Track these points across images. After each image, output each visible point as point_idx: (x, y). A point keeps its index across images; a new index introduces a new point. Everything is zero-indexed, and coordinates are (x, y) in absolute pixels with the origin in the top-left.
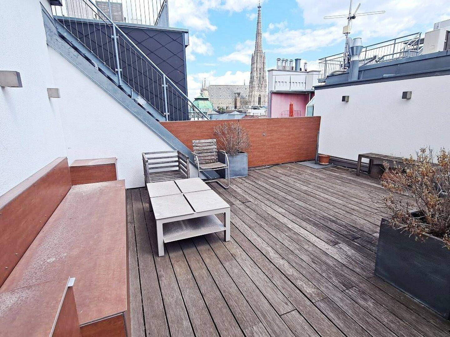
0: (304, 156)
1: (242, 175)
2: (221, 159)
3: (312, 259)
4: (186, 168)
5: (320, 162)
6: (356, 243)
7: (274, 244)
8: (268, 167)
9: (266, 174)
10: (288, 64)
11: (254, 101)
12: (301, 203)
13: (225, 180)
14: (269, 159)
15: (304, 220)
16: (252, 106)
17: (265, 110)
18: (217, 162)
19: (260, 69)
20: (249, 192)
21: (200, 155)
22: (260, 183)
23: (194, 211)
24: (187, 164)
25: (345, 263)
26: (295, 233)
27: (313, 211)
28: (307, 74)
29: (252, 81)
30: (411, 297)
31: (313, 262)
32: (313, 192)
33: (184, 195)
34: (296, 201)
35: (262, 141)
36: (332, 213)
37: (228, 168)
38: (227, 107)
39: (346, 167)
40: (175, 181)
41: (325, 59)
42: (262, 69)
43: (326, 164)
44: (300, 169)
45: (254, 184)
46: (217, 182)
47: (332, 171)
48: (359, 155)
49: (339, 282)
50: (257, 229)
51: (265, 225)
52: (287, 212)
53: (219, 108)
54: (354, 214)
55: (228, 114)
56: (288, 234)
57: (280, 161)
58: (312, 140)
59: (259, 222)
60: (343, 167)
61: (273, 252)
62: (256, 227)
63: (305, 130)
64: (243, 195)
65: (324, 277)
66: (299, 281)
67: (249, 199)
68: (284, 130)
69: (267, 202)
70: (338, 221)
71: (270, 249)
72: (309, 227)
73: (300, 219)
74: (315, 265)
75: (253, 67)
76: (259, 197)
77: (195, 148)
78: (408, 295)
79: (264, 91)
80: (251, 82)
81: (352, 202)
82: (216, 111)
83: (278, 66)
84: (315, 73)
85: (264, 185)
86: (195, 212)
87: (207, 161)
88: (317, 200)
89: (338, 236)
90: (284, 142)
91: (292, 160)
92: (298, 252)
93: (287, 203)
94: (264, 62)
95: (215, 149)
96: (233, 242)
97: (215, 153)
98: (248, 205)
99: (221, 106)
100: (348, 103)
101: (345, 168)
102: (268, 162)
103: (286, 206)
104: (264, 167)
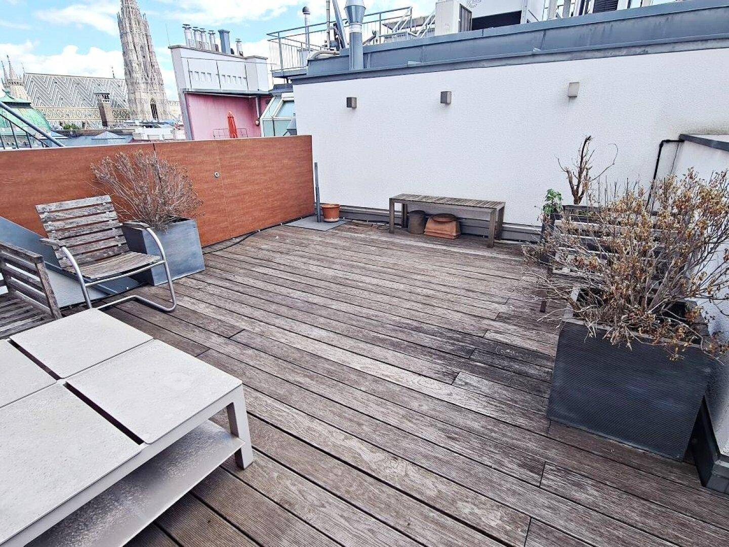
0: (294, 210)
1: (192, 270)
2: (135, 243)
3: (443, 430)
4: (42, 289)
5: (325, 218)
6: (478, 364)
7: (356, 427)
8: (238, 240)
9: (242, 258)
10: (206, 38)
11: (142, 112)
12: (344, 307)
13: (153, 288)
14: (236, 225)
15: (373, 342)
16: (140, 121)
17: (172, 129)
18: (126, 252)
19: (142, 47)
20: (228, 306)
21: (73, 242)
22: (239, 279)
23: (139, 441)
24: (39, 276)
25: (495, 415)
26: (377, 379)
27: (374, 318)
28: (244, 60)
29: (130, 72)
30: (618, 441)
31: (449, 437)
32: (347, 277)
33: (68, 386)
34: (333, 305)
35: (215, 190)
36: (404, 313)
37: (164, 264)
38: (83, 124)
39: (366, 221)
40: (14, 338)
41: (277, 35)
42: (147, 48)
43: (336, 220)
44: (300, 236)
45: (227, 284)
46: (137, 300)
47: (349, 230)
48: (391, 199)
49: (519, 465)
50: (296, 397)
51: (308, 380)
52: (332, 335)
53: (64, 125)
54: (435, 304)
55: (90, 138)
56: (366, 385)
57: (256, 226)
58: (303, 179)
59: (291, 379)
60: (362, 221)
61: (365, 449)
62: (292, 394)
63: (291, 162)
64: (219, 317)
65: (491, 467)
66: (460, 504)
67: (237, 324)
68: (254, 163)
69: (280, 322)
70: (425, 326)
71: (354, 443)
72: (390, 355)
73: (364, 344)
74: (458, 442)
75: (126, 41)
76: (257, 314)
77: (50, 226)
78: (613, 440)
79: (158, 91)
80: (128, 73)
81: (418, 283)
82: (58, 132)
83: (188, 41)
84: (258, 60)
85: (251, 282)
86: (143, 446)
87: (98, 253)
88: (366, 293)
89: (444, 358)
90: (257, 187)
91: (277, 220)
92: (410, 424)
93: (319, 312)
94: (148, 34)
95: (113, 220)
96: (262, 463)
97: (114, 232)
98: (244, 341)
99: (68, 121)
100: (357, 109)
101: (365, 223)
102: (234, 230)
103: (322, 320)
104: (229, 243)
